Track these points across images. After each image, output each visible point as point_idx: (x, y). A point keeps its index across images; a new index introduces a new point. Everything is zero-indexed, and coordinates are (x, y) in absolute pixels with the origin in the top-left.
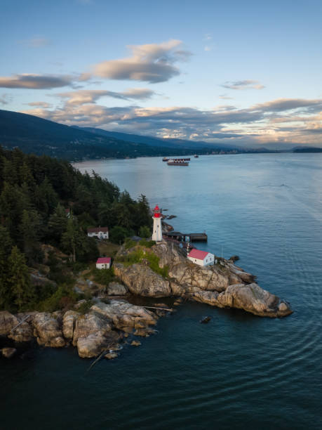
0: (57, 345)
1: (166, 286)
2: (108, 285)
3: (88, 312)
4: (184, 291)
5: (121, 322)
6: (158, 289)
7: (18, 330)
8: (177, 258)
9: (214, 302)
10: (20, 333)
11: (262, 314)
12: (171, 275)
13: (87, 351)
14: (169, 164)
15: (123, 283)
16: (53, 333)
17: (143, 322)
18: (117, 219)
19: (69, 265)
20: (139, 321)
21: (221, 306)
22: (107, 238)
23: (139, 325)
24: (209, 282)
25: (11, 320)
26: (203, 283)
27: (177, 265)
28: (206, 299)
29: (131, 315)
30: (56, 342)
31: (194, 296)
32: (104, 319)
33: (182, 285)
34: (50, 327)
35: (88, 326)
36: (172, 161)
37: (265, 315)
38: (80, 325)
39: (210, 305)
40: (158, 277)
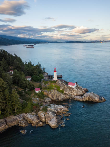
0: (41, 125)
1: (64, 96)
2: (44, 99)
3: (47, 111)
4: (70, 97)
5: (58, 112)
6: (62, 98)
7: (21, 122)
8: (66, 86)
9: (82, 100)
10: (23, 123)
11: (99, 102)
12: (65, 92)
13: (55, 126)
14: (27, 48)
15: (49, 97)
16: (37, 121)
17: (65, 111)
18: (33, 73)
19: (26, 93)
20: (64, 111)
21: (84, 101)
22: (31, 80)
23: (65, 112)
24: (77, 93)
25: (17, 119)
26: (75, 94)
27: (66, 88)
28: (79, 99)
29: (60, 109)
30: (40, 124)
31: (74, 98)
32: (54, 112)
33: (69, 95)
34: (35, 119)
35: (50, 116)
36: (28, 46)
37: (100, 102)
38: (47, 116)
39: (81, 101)
40: (61, 94)
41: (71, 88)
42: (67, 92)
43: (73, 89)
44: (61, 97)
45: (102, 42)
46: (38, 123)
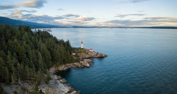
0: (83, 67)
2: (79, 57)
7: (73, 66)
13: (89, 66)
15: (81, 57)
20: (90, 61)
24: (94, 54)
25: (70, 65)
28: (96, 57)
29: (88, 60)
33: (91, 55)
34: (79, 64)
38: (85, 63)
40: (87, 55)
41: (91, 52)
42: (89, 53)
43: (92, 52)
44: (87, 56)
45: (99, 27)
46: (81, 66)
